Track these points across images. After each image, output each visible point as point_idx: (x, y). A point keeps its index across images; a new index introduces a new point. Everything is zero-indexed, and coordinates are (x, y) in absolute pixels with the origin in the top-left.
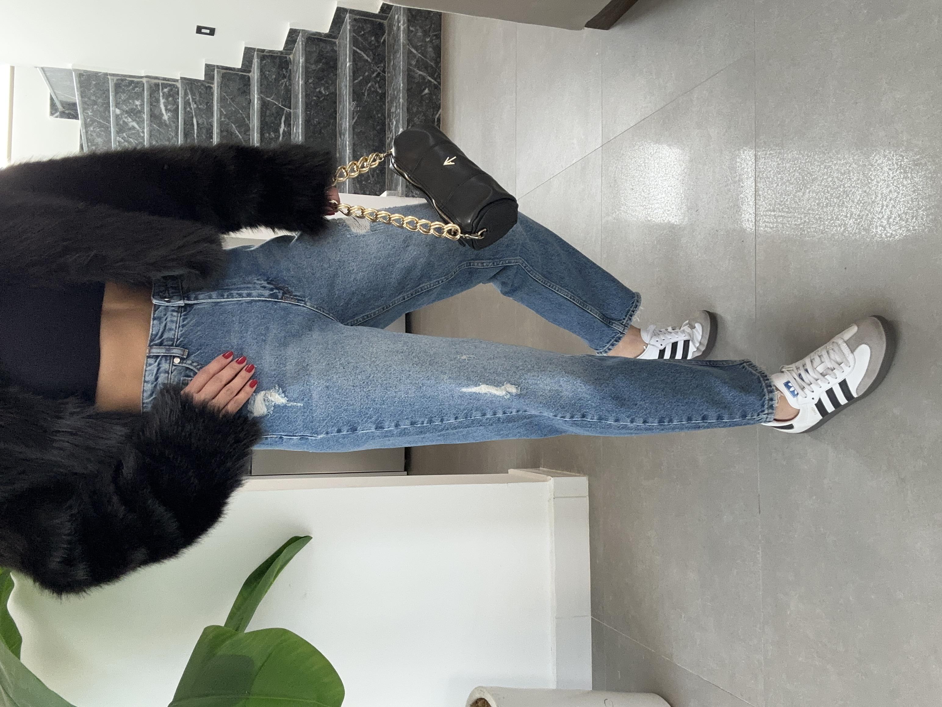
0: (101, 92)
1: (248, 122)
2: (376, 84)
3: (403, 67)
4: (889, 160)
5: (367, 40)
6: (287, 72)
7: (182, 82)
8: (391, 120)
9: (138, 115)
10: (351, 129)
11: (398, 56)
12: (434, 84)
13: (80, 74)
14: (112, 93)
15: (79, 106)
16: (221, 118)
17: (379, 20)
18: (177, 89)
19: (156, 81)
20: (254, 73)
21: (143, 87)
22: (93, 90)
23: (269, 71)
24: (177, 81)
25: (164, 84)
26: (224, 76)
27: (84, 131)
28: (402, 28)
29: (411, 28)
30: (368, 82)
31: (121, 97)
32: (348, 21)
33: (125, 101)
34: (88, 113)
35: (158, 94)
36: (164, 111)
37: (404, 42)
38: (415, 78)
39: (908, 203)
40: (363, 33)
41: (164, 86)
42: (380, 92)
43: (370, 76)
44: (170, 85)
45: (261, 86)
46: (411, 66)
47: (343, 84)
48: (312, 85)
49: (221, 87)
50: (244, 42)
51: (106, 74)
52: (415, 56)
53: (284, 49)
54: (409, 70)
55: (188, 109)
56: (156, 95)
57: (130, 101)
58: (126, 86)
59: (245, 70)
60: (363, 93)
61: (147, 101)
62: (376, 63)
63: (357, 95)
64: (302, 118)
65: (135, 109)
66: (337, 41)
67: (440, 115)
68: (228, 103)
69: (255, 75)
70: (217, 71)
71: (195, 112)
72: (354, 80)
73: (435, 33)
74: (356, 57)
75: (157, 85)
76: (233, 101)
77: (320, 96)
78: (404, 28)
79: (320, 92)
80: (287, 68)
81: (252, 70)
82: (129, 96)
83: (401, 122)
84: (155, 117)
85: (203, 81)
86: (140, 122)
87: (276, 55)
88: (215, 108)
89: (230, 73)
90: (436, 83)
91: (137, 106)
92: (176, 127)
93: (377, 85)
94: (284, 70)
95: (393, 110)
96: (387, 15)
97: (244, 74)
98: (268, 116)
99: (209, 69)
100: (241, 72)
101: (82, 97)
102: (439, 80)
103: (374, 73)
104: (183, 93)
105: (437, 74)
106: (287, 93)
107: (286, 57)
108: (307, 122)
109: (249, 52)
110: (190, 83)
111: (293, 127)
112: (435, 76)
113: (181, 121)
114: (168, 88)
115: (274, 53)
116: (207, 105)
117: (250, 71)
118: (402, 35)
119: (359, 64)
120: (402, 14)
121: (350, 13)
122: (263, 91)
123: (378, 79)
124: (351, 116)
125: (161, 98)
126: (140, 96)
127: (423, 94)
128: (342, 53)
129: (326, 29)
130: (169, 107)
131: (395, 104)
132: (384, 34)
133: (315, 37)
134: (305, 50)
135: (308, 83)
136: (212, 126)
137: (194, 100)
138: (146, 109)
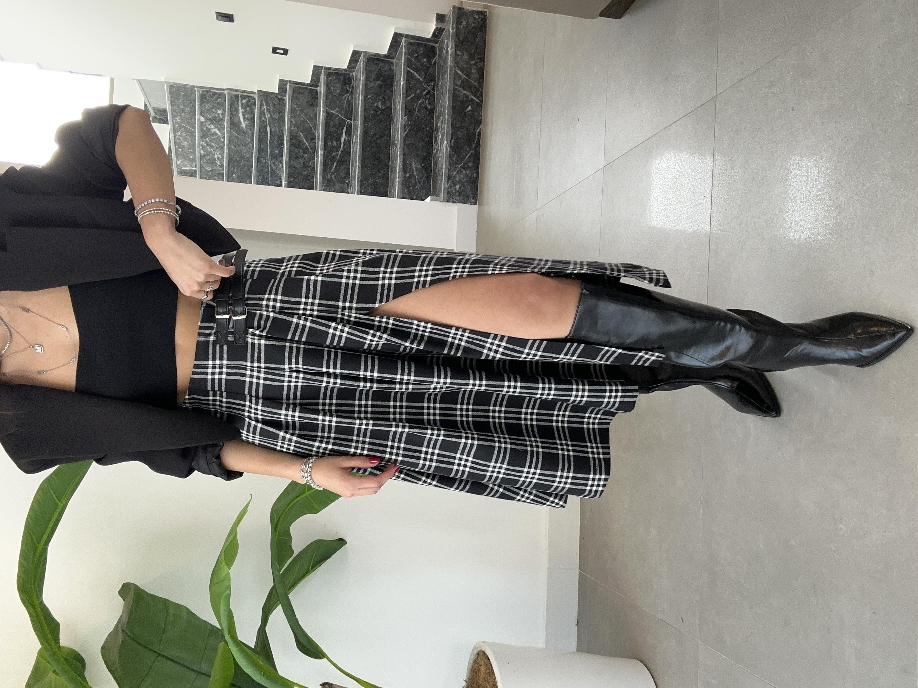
0: (188, 102)
1: (314, 131)
2: (426, 100)
3: (449, 86)
4: (801, 194)
5: (420, 62)
6: (349, 87)
7: (258, 94)
8: (437, 133)
9: (220, 122)
10: (402, 141)
11: (446, 77)
12: (477, 102)
13: (171, 86)
14: (198, 102)
15: (169, 113)
16: (291, 128)
17: (431, 44)
18: (254, 101)
19: (237, 93)
20: (321, 88)
21: (225, 97)
22: (182, 100)
23: (334, 87)
24: (255, 93)
25: (243, 95)
26: (294, 90)
27: (173, 135)
28: (450, 52)
29: (458, 52)
30: (419, 98)
31: (205, 106)
32: (404, 44)
33: (209, 110)
34: (176, 120)
35: (237, 104)
36: (242, 120)
37: (452, 65)
38: (459, 97)
39: (812, 230)
40: (416, 55)
41: (243, 97)
42: (429, 107)
43: (421, 93)
44: (248, 97)
45: (327, 99)
46: (457, 86)
47: (397, 101)
48: (370, 100)
49: (292, 99)
50: (313, 61)
51: (194, 86)
52: (460, 77)
53: (348, 67)
54: (455, 90)
55: (263, 119)
56: (236, 105)
57: (213, 110)
58: (210, 97)
59: (313, 85)
60: (414, 108)
61: (228, 111)
62: (427, 83)
63: (409, 111)
64: (360, 130)
65: (217, 117)
66: (394, 61)
67: (480, 130)
68: (298, 114)
69: (322, 89)
70: (289, 86)
71: (269, 121)
72: (407, 96)
73: (479, 57)
74: (409, 77)
75: (237, 97)
76: (302, 112)
77: (377, 110)
78: (452, 53)
79: (377, 106)
80: (350, 84)
81: (319, 85)
82: (213, 106)
83: (445, 135)
84: (234, 124)
85: (277, 93)
86: (221, 129)
87: (340, 72)
88: (286, 118)
89: (300, 87)
90: (478, 101)
91: (219, 114)
92: (252, 134)
93: (427, 102)
94: (347, 85)
95: (439, 124)
96: (438, 39)
97: (313, 88)
98: (332, 127)
99: (282, 84)
100: (310, 86)
101: (172, 106)
102: (481, 99)
103: (424, 92)
104: (259, 105)
105: (479, 93)
106: (349, 106)
107: (350, 74)
108: (365, 133)
109: (317, 70)
110: (265, 95)
111: (353, 137)
112: (478, 95)
113: (256, 129)
114: (247, 99)
115: (340, 71)
116: (279, 115)
117: (318, 86)
118: (449, 59)
119: (412, 83)
120: (450, 40)
121: (405, 37)
122: (328, 104)
123: (428, 96)
124: (403, 129)
125: (240, 108)
126: (221, 106)
127: (467, 110)
128: (398, 72)
129: (384, 50)
130: (246, 116)
131: (441, 119)
132: (435, 57)
133: (375, 57)
134: (366, 69)
135: (367, 98)
136: (283, 134)
137: (268, 110)
138: (227, 117)
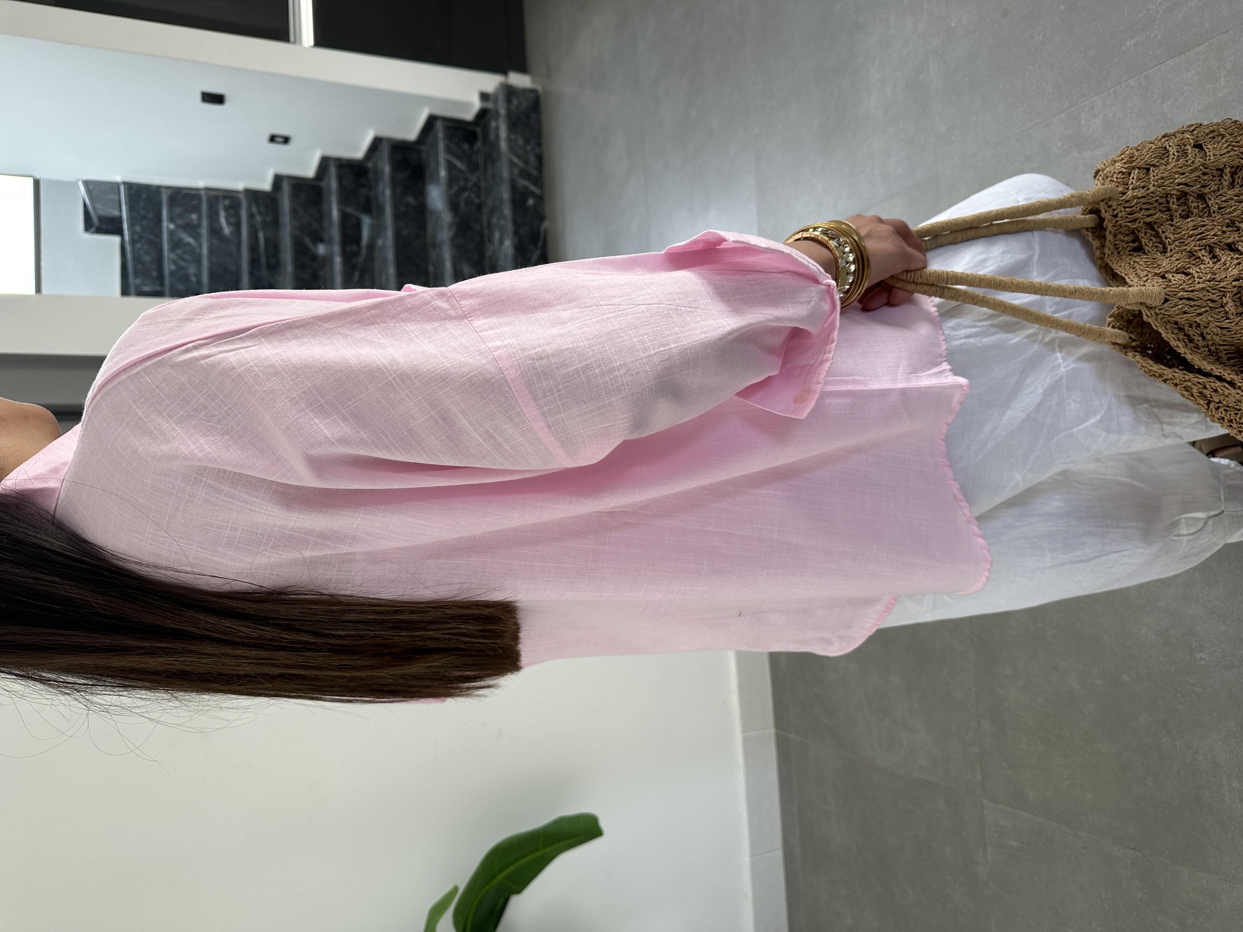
0: (152, 206)
1: (325, 234)
2: (472, 194)
3: (507, 178)
5: (461, 148)
6: (367, 181)
7: (245, 194)
8: (491, 232)
9: (196, 229)
10: (450, 241)
11: (498, 165)
12: (538, 195)
13: (130, 186)
14: (165, 206)
15: (127, 221)
16: (292, 231)
17: (471, 128)
18: (239, 202)
19: (217, 193)
20: (331, 184)
21: (202, 199)
22: (143, 204)
23: (347, 181)
24: (240, 192)
25: (225, 195)
26: (294, 186)
27: (131, 248)
29: (512, 136)
30: (464, 191)
31: (176, 210)
32: (442, 129)
33: (180, 214)
34: (135, 229)
35: (218, 207)
36: (224, 225)
37: (507, 151)
38: (518, 188)
40: (456, 140)
41: (225, 197)
42: (476, 201)
43: (466, 185)
44: (232, 197)
45: (340, 196)
46: (515, 176)
47: (435, 194)
48: (399, 195)
49: (292, 198)
50: (321, 151)
51: (161, 187)
52: (517, 165)
53: (365, 157)
54: (513, 180)
55: (253, 222)
56: (215, 207)
57: (186, 215)
58: (181, 199)
59: (317, 179)
60: (459, 203)
61: (205, 215)
62: (471, 172)
63: (454, 206)
64: (391, 230)
65: (191, 224)
66: (427, 150)
67: (545, 226)
68: (302, 214)
70: (288, 181)
71: (261, 225)
72: (449, 190)
73: (536, 141)
74: (451, 167)
75: (216, 197)
76: (306, 212)
77: (409, 207)
78: (505, 135)
79: (408, 202)
80: (366, 178)
81: (328, 180)
82: (185, 210)
84: (215, 231)
85: (269, 192)
86: (198, 238)
87: (355, 163)
88: (286, 221)
89: (302, 183)
90: (540, 192)
91: (194, 220)
92: (239, 242)
94: (363, 179)
95: (494, 220)
96: (483, 122)
97: (318, 184)
98: (348, 229)
99: (278, 180)
100: (313, 181)
101: (130, 211)
102: (543, 190)
103: (469, 183)
104: (247, 207)
107: (365, 166)
109: (325, 161)
110: (253, 195)
112: (539, 185)
113: (245, 236)
114: (230, 200)
116: (274, 218)
117: (325, 181)
118: (503, 144)
119: (454, 173)
120: (502, 121)
121: (442, 120)
122: (342, 201)
123: (474, 188)
124: (450, 227)
125: (221, 211)
126: (197, 209)
127: (528, 204)
128: (432, 162)
129: (413, 136)
130: (230, 221)
131: (496, 216)
132: (477, 142)
133: (400, 144)
134: (391, 158)
135: (395, 193)
136: (282, 240)
137: (259, 213)
138: (205, 223)
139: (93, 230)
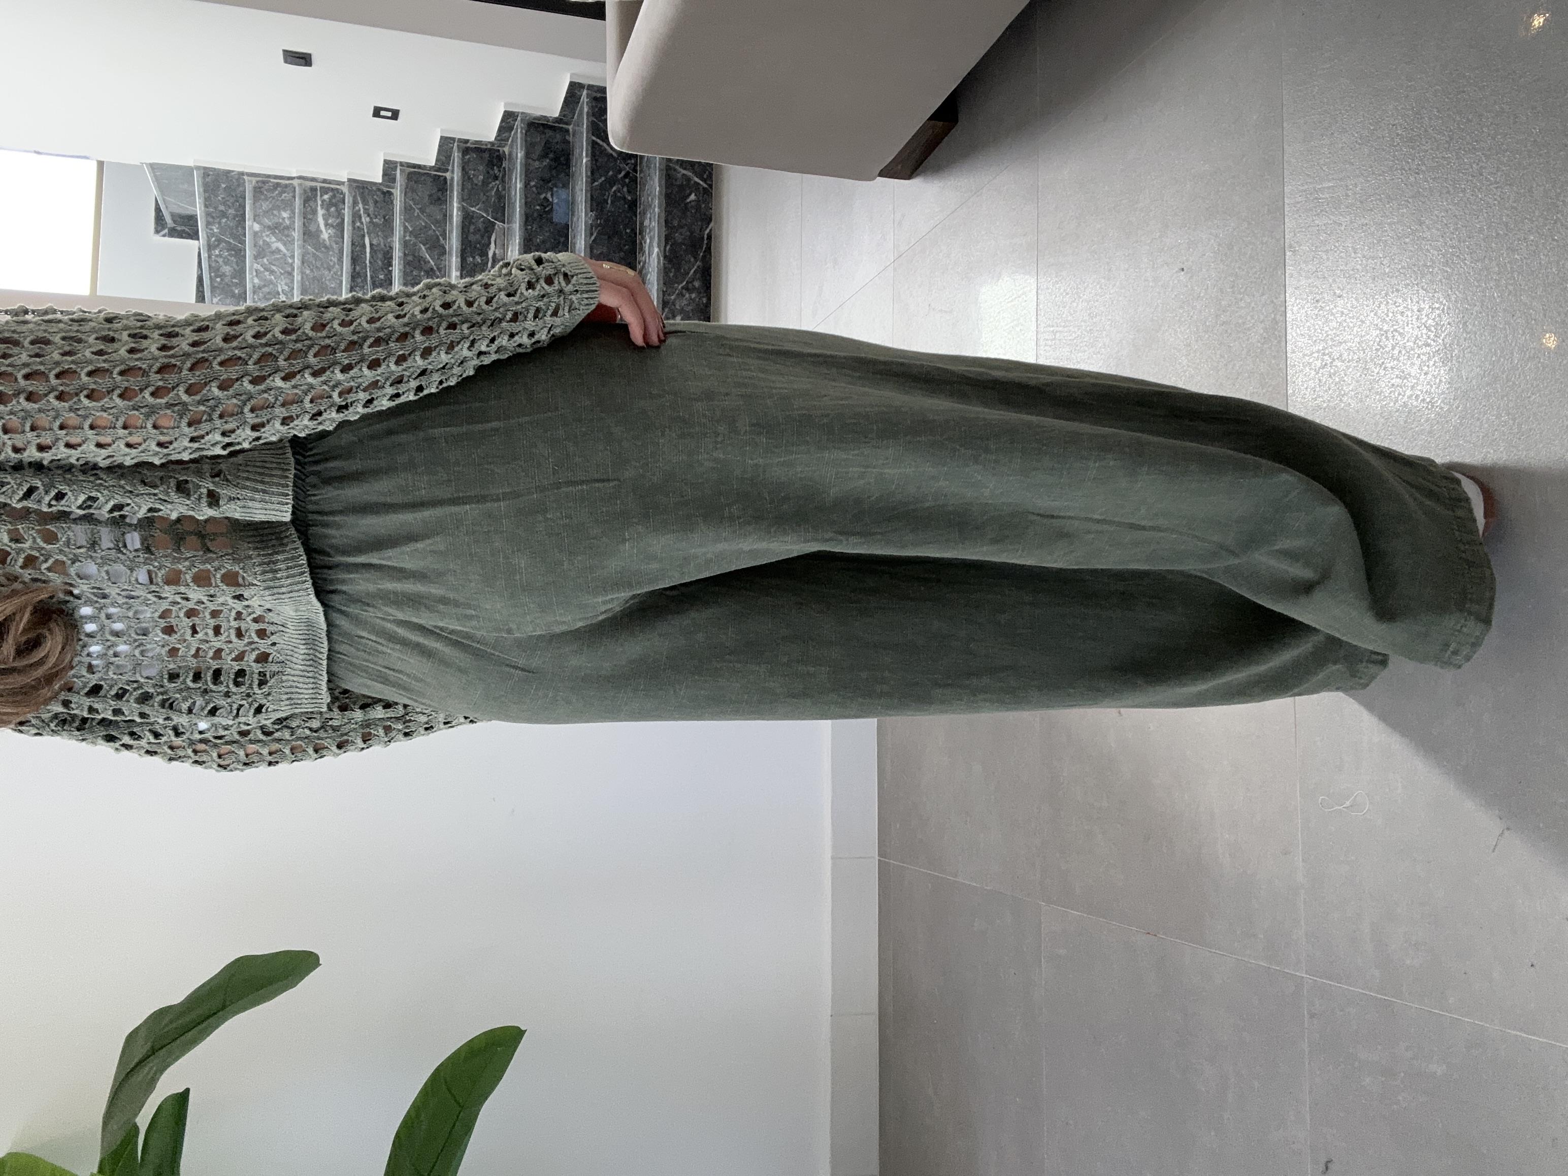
0: (232, 200)
2: (623, 187)
3: (660, 164)
6: (500, 171)
7: (350, 186)
8: (643, 238)
9: (286, 232)
13: (205, 173)
14: (250, 199)
15: (201, 219)
16: (405, 236)
18: (341, 196)
19: (313, 184)
20: (453, 172)
21: (295, 191)
22: (222, 196)
23: (474, 171)
24: (343, 183)
25: (323, 187)
26: (410, 177)
27: (206, 255)
30: (613, 184)
31: (263, 206)
32: (586, 100)
33: (267, 212)
34: (211, 229)
35: (314, 202)
36: (322, 227)
38: (676, 179)
41: (325, 191)
43: (615, 176)
44: (332, 190)
45: (463, 190)
46: (671, 162)
47: (577, 188)
48: (534, 189)
49: (406, 192)
50: (439, 130)
51: (242, 174)
53: (496, 139)
54: (668, 168)
55: (358, 224)
56: (312, 203)
57: (275, 212)
58: (268, 190)
59: (439, 168)
60: (604, 200)
61: (298, 213)
62: (624, 159)
63: (596, 203)
64: (520, 236)
65: (281, 224)
66: (570, 127)
67: (711, 230)
68: (416, 214)
69: (455, 175)
70: (401, 170)
71: (368, 229)
72: (593, 181)
74: (595, 151)
75: (313, 189)
76: (423, 212)
77: (545, 204)
79: (545, 198)
80: (500, 166)
81: (450, 168)
82: (273, 205)
83: (656, 239)
84: (310, 235)
85: (380, 184)
86: (289, 243)
87: (484, 147)
88: (397, 222)
89: (419, 173)
90: (705, 186)
91: (283, 219)
92: (340, 249)
93: (625, 189)
94: (495, 168)
95: (646, 223)
97: (439, 174)
98: (473, 233)
99: (389, 168)
100: (435, 171)
101: (206, 206)
102: (709, 182)
103: (620, 173)
104: (351, 202)
105: (707, 173)
106: (500, 199)
107: (499, 151)
108: (527, 241)
109: (446, 143)
110: (361, 188)
111: (507, 249)
112: (705, 176)
113: (347, 241)
114: (331, 194)
115: (482, 145)
116: (385, 218)
117: (447, 170)
119: (600, 160)
121: (588, 89)
122: (465, 197)
123: (627, 181)
124: (588, 232)
125: (319, 208)
126: (289, 205)
127: (688, 200)
128: (577, 145)
129: (554, 111)
130: (330, 221)
131: (649, 215)
133: (540, 122)
134: (526, 141)
135: (529, 187)
136: (391, 248)
137: (366, 211)
138: (298, 224)
139: (166, 231)
